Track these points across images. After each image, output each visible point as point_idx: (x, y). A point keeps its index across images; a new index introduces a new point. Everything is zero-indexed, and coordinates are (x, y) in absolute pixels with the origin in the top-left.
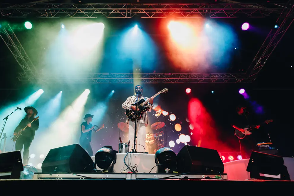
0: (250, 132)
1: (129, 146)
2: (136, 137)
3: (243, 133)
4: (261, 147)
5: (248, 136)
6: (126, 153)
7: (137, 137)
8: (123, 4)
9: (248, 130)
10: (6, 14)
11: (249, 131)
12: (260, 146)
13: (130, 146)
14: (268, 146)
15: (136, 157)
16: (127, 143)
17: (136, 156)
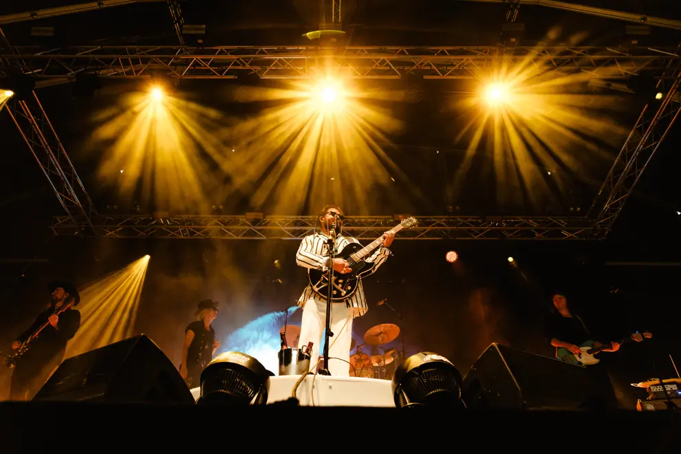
0: (596, 357)
1: (309, 358)
2: (329, 334)
3: (578, 359)
4: (655, 391)
5: (589, 367)
6: (300, 376)
7: (332, 334)
8: (300, 48)
9: (589, 352)
10: (32, 70)
11: (592, 355)
12: (652, 388)
13: (312, 358)
14: (673, 389)
15: (330, 387)
16: (305, 349)
17: (330, 384)
